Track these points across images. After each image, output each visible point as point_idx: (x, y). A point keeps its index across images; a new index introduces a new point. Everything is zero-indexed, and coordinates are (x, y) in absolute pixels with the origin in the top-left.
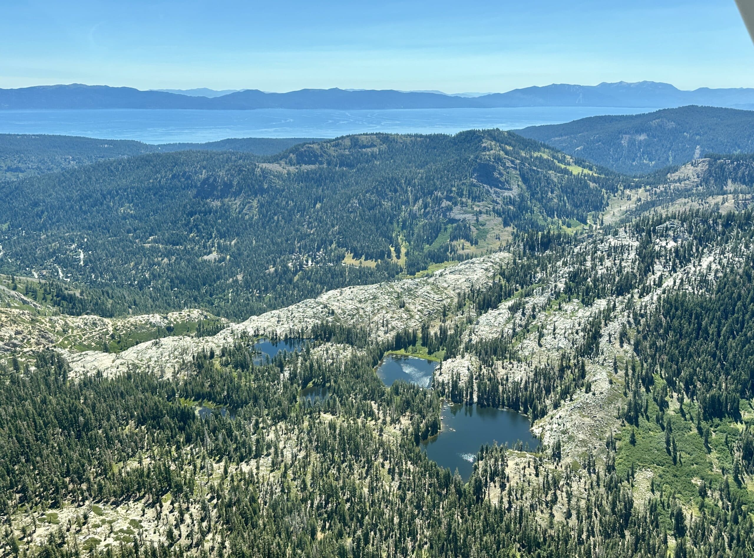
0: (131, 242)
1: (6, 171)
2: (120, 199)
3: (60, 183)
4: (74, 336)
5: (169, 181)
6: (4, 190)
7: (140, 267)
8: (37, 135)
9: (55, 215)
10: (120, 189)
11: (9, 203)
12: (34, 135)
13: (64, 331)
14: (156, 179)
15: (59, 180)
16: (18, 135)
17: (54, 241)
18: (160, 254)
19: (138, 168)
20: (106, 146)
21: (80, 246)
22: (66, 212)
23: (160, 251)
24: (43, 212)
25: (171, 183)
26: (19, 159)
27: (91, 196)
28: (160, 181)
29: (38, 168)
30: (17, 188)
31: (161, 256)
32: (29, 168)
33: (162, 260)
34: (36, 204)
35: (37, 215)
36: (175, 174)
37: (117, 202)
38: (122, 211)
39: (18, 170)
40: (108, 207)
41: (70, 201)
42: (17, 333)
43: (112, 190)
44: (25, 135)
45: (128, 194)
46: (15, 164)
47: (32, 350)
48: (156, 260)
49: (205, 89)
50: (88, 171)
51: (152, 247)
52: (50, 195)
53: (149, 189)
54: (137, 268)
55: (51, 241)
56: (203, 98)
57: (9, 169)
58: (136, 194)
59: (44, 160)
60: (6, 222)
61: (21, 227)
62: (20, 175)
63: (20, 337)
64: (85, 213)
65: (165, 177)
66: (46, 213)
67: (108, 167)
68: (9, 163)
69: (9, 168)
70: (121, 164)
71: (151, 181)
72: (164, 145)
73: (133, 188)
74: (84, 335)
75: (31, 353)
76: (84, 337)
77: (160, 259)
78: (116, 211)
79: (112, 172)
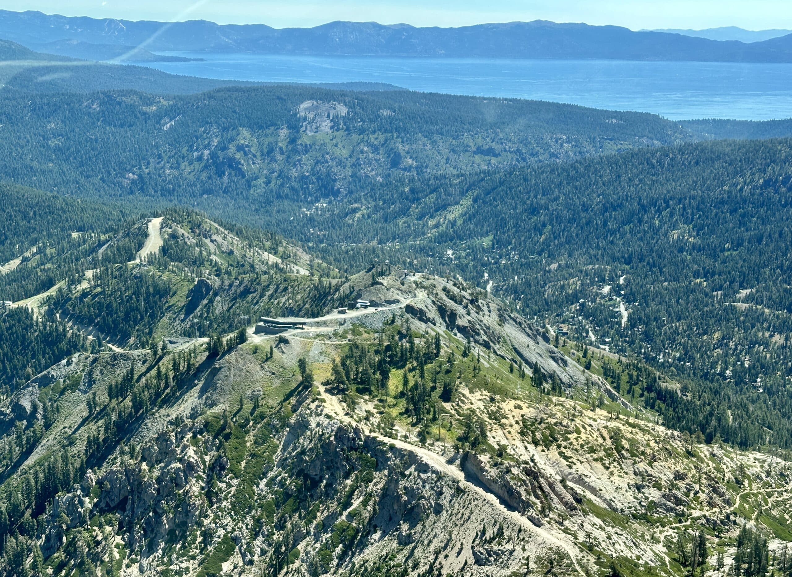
0: (706, 295)
1: (475, 153)
2: (672, 215)
3: (570, 180)
4: (756, 495)
5: (758, 191)
6: (483, 183)
7: (732, 344)
8: (510, 100)
9: (563, 231)
10: (671, 198)
11: (491, 205)
12: (506, 100)
13: (737, 482)
14: (735, 185)
15: (568, 176)
16: (485, 99)
17: (571, 275)
18: (765, 325)
19: (697, 163)
20: (614, 121)
21: (616, 290)
22: (582, 229)
23: (765, 320)
24: (544, 225)
25: (761, 194)
26: (493, 135)
27: (621, 206)
28: (741, 189)
29: (518, 151)
30: (501, 183)
31: (768, 329)
32: (505, 151)
33: (771, 336)
34: (534, 211)
35: (535, 228)
36: (770, 180)
37: (666, 219)
38: (676, 237)
39: (491, 152)
40: (651, 226)
41: (587, 210)
42: (679, 476)
43: (658, 200)
44: (494, 99)
45: (684, 209)
46: (487, 144)
47: (705, 516)
48: (760, 334)
49: (734, 29)
50: (616, 162)
51: (750, 309)
52: (557, 198)
53: (722, 202)
54: (727, 345)
55: (567, 276)
56: (737, 44)
57: (479, 151)
58: (698, 209)
59: (526, 139)
60: (487, 234)
61: (510, 244)
62: (493, 160)
63: (681, 484)
64: (613, 233)
65: (751, 182)
66: (549, 227)
67: (648, 160)
68: (480, 142)
69: (478, 148)
70: (667, 155)
71: (726, 188)
72: (689, 122)
73: (694, 198)
74: (770, 495)
75: (704, 521)
76: (770, 500)
77: (767, 334)
78: (666, 235)
79: (653, 167)
